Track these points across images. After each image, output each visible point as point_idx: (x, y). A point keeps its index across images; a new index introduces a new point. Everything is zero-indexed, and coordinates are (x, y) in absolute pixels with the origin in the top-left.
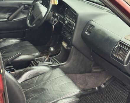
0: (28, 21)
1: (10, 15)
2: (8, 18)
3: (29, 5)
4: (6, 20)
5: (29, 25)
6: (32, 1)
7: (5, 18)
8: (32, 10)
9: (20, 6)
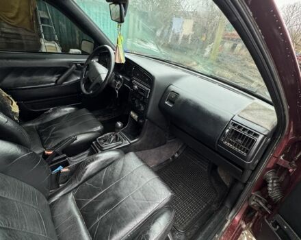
0: (83, 86)
1: (59, 77)
2: (56, 82)
3: (82, 64)
4: (53, 84)
5: (84, 91)
6: (86, 60)
7: (53, 82)
8: (87, 70)
9: (71, 66)
